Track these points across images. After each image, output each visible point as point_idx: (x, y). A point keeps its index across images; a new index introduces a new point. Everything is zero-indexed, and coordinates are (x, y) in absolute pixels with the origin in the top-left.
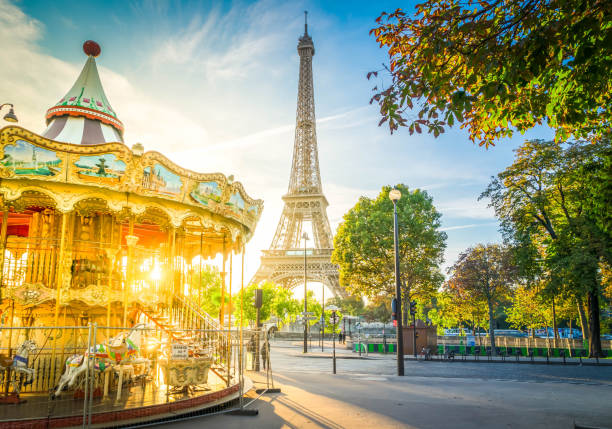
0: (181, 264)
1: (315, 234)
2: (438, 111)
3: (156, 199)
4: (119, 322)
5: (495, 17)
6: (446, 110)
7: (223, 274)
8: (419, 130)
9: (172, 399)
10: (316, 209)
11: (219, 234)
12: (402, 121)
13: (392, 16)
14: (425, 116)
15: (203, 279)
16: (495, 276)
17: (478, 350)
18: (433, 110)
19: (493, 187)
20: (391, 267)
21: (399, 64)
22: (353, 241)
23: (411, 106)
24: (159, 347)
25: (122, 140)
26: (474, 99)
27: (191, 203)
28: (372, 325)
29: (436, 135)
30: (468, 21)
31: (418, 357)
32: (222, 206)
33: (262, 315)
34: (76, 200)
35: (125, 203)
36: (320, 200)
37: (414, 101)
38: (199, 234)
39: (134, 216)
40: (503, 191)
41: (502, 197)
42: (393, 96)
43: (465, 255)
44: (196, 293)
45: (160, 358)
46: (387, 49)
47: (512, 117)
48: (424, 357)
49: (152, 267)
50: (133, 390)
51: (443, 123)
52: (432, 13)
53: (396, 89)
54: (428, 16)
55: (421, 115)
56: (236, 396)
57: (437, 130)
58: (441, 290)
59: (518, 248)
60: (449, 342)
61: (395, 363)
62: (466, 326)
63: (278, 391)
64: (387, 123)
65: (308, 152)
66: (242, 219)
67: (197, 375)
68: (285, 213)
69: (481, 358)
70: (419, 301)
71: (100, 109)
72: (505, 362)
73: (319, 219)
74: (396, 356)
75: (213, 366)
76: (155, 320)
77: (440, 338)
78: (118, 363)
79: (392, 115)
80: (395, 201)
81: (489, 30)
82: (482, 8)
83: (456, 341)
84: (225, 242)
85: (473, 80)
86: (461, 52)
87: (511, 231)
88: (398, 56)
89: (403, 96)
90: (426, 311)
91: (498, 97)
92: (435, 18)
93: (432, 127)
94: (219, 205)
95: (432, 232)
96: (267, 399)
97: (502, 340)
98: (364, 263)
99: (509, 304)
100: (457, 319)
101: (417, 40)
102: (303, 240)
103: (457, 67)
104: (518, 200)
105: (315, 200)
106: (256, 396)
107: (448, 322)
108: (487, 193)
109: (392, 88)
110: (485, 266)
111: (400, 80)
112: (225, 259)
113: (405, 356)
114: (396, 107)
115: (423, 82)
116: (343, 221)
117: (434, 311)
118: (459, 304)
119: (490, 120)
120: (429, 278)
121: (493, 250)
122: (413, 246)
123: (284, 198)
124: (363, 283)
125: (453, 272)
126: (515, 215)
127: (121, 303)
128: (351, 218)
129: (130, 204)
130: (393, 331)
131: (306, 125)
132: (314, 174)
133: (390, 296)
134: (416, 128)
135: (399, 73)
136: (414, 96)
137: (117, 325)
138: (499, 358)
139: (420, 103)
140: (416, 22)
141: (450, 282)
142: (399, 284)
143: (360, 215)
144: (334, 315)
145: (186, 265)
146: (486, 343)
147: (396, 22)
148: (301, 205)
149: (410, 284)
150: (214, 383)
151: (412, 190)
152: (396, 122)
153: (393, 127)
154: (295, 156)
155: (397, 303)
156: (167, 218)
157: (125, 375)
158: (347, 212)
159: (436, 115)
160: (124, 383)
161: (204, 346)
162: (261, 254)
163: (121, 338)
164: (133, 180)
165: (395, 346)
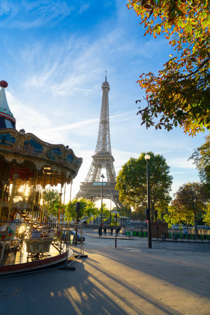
0: (39, 188)
1: (107, 175)
2: (169, 119)
3: (29, 156)
4: (5, 218)
5: (196, 78)
6: (173, 119)
7: (61, 194)
8: (160, 128)
9: (30, 260)
10: (108, 163)
11: (60, 174)
12: (152, 123)
13: (147, 75)
14: (163, 121)
15: (50, 196)
16: (197, 198)
17: (189, 236)
18: (167, 119)
19: (195, 154)
20: (146, 193)
21: (151, 97)
22: (126, 178)
23: (156, 116)
24: (25, 232)
25: (15, 127)
26: (187, 114)
27: (47, 159)
28: (135, 221)
29: (169, 130)
30: (183, 79)
31: (159, 239)
32: (62, 160)
33: (80, 215)
35: (14, 158)
36: (110, 158)
37: (158, 114)
38: (50, 174)
39: (18, 164)
40: (200, 157)
41: (200, 159)
42: (148, 112)
43: (182, 187)
44: (46, 203)
45: (26, 237)
46: (144, 90)
47: (205, 123)
48: (162, 239)
49: (25, 190)
50: (10, 254)
51: (172, 125)
52: (166, 75)
53: (149, 108)
54: (164, 76)
55: (161, 121)
56: (65, 259)
57: (169, 128)
58: (170, 204)
59: (208, 184)
60: (175, 231)
61: (147, 243)
62: (183, 223)
63: (86, 257)
64: (145, 124)
65: (105, 135)
66: (71, 167)
67: (44, 248)
68: (93, 164)
69: (191, 240)
70: (159, 210)
71: (5, 112)
72: (203, 243)
73: (110, 168)
74: (147, 239)
75: (53, 242)
76: (24, 217)
77: (170, 229)
78: (3, 240)
79: (148, 120)
80: (147, 160)
81: (193, 84)
82: (189, 73)
83: (179, 231)
84: (62, 178)
85: (186, 105)
86: (180, 92)
87: (204, 176)
88: (150, 93)
89: (153, 112)
90: (163, 215)
91: (198, 114)
92: (168, 77)
93: (166, 127)
95: (165, 175)
96: (80, 261)
97: (201, 231)
98: (132, 190)
99: (204, 213)
100: (178, 220)
101: (160, 86)
102: (101, 178)
103: (179, 99)
104: (207, 161)
105: (108, 158)
106: (75, 259)
107: (173, 221)
108: (192, 157)
109: (147, 108)
110: (192, 193)
111: (151, 104)
112: (62, 186)
113: (152, 239)
114: (149, 117)
115: (162, 106)
116: (122, 169)
117: (166, 215)
118: (179, 212)
119: (194, 123)
120: (164, 198)
121: (195, 185)
122: (156, 182)
123: (92, 157)
124: (131, 200)
125: (176, 196)
126: (206, 168)
127: (7, 208)
128: (125, 167)
129: (16, 158)
130: (146, 225)
131: (105, 122)
132: (108, 146)
133: (144, 207)
135: (150, 101)
136: (158, 112)
137: (4, 220)
138: (200, 241)
139: (161, 115)
140: (158, 78)
141: (175, 201)
142: (149, 201)
143: (130, 166)
144: (116, 216)
145: (42, 189)
146: (193, 232)
147: (149, 78)
148: (101, 160)
149: (154, 201)
150: (53, 252)
152: (149, 123)
153: (148, 126)
154: (99, 137)
155: (148, 211)
156: (34, 166)
157: (6, 246)
158: (124, 165)
159: (168, 121)
160: (5, 251)
161: (49, 231)
162: (82, 184)
163: (6, 227)
164: (19, 147)
165: (147, 233)
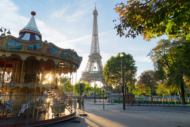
0: (58, 76)
1: (98, 67)
2: (134, 31)
3: (50, 57)
4: (38, 93)
5: (150, 5)
6: (136, 31)
7: (70, 79)
8: (128, 37)
9: (54, 117)
10: (98, 60)
11: (69, 67)
12: (123, 34)
13: (120, 4)
14: (130, 33)
15: (64, 80)
16: (152, 80)
17: (148, 102)
18: (132, 31)
19: (151, 53)
20: (121, 77)
21: (122, 18)
22: (109, 69)
24: (50, 101)
25: (41, 39)
26: (144, 27)
27: (61, 58)
28: (115, 94)
29: (134, 38)
30: (142, 6)
31: (129, 104)
32: (70, 59)
33: (82, 91)
34: (27, 57)
35: (41, 58)
36: (99, 57)
37: (127, 28)
38: (63, 67)
39: (44, 61)
40: (154, 54)
41: (154, 56)
42: (121, 27)
43: (143, 73)
44: (62, 84)
45: (51, 104)
46: (119, 14)
47: (156, 33)
48: (131, 104)
49: (49, 77)
50: (42, 114)
51: (135, 35)
52: (131, 4)
53: (122, 25)
54: (130, 4)
55: (129, 32)
56: (74, 116)
57: (134, 36)
58: (136, 84)
59: (159, 71)
60: (139, 99)
61: (122, 106)
62: (144, 95)
63: (87, 115)
64: (119, 34)
65: (96, 43)
66: (76, 62)
67: (62, 110)
68: (89, 61)
69: (148, 105)
70: (129, 87)
71: (35, 30)
72: (156, 106)
73: (99, 63)
74: (122, 104)
75: (67, 107)
76: (49, 93)
77: (136, 98)
78: (37, 106)
79: (121, 32)
80: (122, 57)
81: (148, 8)
82: (146, 2)
83: (142, 100)
84: (71, 69)
85: (144, 22)
86: (140, 14)
87: (156, 66)
88: (122, 16)
89: (124, 27)
90: (131, 90)
91: (151, 27)
93: (132, 36)
94: (69, 58)
95: (133, 66)
96: (83, 117)
97: (155, 99)
98: (113, 76)
99: (157, 88)
100: (141, 93)
101: (127, 11)
102: (94, 69)
103: (139, 19)
104: (158, 57)
105: (98, 57)
106: (80, 117)
107: (138, 93)
108: (149, 55)
109: (120, 25)
110: (149, 76)
111: (123, 22)
112: (71, 74)
113: (125, 104)
114: (122, 30)
115: (129, 23)
116: (106, 63)
117: (134, 90)
118: (141, 88)
119: (149, 33)
120: (132, 80)
121: (151, 72)
122: (127, 70)
123: (89, 56)
124: (112, 82)
125: (139, 78)
126: (157, 61)
127: (39, 88)
128: (109, 62)
129: (43, 58)
130: (121, 96)
131: (95, 35)
132: (97, 49)
133: (120, 85)
134: (127, 36)
135: (122, 20)
136: (127, 27)
137: (38, 94)
138: (154, 105)
139: (129, 29)
140: (127, 6)
141: (139, 81)
142: (123, 82)
143: (111, 61)
144: (104, 91)
146: (150, 100)
147: (121, 6)
148: (93, 58)
149: (126, 82)
150: (67, 112)
151: (127, 54)
152: (121, 34)
153: (121, 36)
154: (92, 44)
155: (123, 87)
156: (54, 62)
157: (40, 110)
158: (108, 60)
159: (133, 32)
160: (39, 112)
161: (64, 101)
162: (82, 73)
163: (39, 98)
164: (44, 51)
165: (122, 101)
